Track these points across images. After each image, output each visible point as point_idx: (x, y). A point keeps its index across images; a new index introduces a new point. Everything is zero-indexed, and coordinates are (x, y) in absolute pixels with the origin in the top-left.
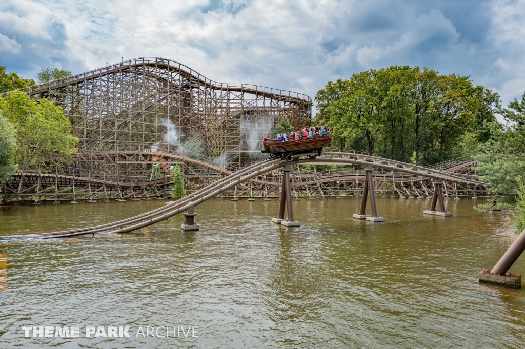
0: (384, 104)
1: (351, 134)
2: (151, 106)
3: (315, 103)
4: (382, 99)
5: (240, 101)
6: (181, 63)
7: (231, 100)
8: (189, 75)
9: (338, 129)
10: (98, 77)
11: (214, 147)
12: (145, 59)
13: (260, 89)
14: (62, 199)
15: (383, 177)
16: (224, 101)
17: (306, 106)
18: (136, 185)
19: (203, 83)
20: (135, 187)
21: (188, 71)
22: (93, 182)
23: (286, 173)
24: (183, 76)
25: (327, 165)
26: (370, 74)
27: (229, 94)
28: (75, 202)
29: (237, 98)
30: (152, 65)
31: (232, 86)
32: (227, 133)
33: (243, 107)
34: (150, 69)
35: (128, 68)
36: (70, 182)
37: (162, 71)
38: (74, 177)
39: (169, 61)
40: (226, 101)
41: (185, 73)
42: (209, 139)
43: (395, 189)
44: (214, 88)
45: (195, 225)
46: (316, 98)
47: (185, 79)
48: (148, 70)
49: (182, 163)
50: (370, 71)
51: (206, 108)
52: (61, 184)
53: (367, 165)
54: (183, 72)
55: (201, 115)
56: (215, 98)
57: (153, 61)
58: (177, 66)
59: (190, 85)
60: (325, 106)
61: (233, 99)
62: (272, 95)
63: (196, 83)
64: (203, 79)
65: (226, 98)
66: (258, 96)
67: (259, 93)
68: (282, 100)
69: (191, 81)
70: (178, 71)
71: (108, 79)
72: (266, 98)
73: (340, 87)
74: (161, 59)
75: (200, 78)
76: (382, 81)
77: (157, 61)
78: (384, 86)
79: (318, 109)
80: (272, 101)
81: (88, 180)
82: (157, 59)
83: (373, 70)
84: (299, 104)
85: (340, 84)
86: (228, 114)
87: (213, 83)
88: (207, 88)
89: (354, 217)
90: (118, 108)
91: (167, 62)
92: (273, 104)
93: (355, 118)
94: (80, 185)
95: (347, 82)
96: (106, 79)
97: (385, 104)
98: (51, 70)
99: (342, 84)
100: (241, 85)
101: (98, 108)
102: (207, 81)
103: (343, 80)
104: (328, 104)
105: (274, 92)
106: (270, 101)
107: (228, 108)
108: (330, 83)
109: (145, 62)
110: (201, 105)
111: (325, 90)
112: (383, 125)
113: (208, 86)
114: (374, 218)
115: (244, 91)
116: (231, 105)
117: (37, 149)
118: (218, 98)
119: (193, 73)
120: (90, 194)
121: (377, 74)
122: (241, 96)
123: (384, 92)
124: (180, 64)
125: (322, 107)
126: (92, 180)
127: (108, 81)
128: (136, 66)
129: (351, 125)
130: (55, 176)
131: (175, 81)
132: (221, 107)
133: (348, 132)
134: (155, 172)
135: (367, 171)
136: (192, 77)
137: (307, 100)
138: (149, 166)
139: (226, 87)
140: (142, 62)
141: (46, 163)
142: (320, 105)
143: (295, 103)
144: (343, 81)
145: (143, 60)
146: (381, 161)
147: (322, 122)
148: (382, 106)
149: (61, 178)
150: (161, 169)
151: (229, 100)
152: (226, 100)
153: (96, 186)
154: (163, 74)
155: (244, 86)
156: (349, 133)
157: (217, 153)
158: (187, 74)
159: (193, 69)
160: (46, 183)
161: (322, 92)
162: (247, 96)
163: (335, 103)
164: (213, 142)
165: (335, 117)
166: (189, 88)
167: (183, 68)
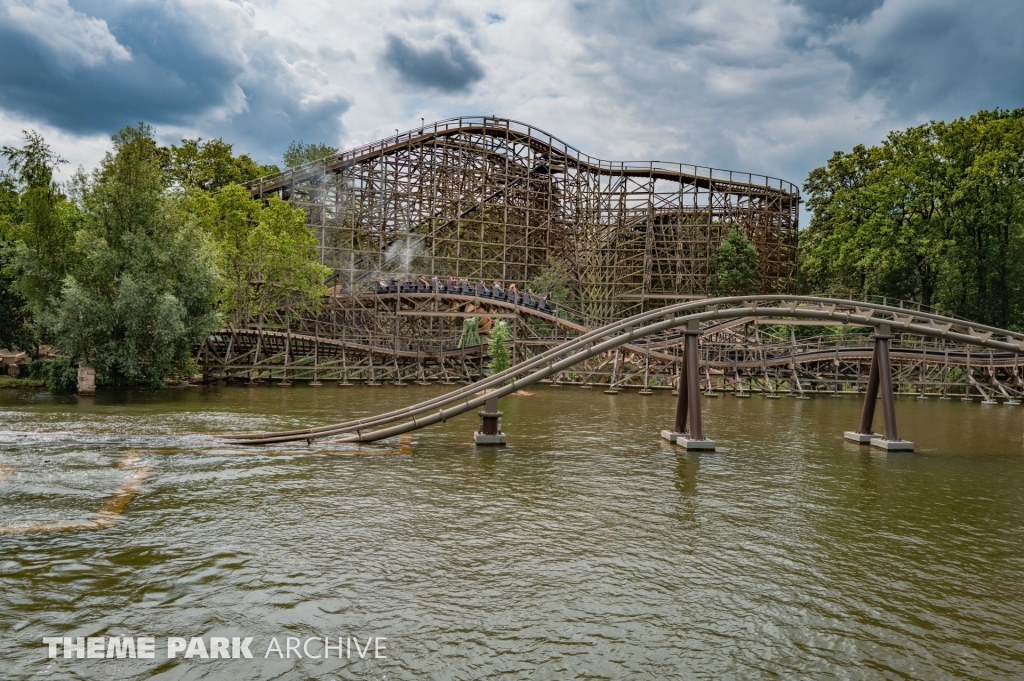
0: (958, 194)
1: (877, 260)
2: (474, 209)
3: (806, 197)
4: (952, 185)
5: (647, 196)
6: (532, 125)
7: (628, 194)
8: (548, 148)
9: (851, 250)
10: (377, 156)
11: (592, 287)
12: (463, 121)
13: (688, 171)
14: (296, 377)
15: (944, 354)
16: (613, 197)
17: (786, 205)
18: (427, 356)
19: (573, 163)
20: (426, 359)
21: (545, 140)
22: (350, 349)
23: (691, 339)
24: (537, 151)
25: (823, 327)
26: (928, 131)
27: (625, 182)
28: (318, 384)
29: (642, 190)
30: (477, 131)
31: (631, 167)
32: (619, 259)
33: (653, 209)
34: (474, 139)
35: (432, 138)
36: (311, 348)
37: (497, 142)
38: (318, 338)
39: (508, 121)
40: (618, 197)
41: (539, 144)
42: (582, 272)
43: (973, 381)
44: (595, 171)
45: (498, 435)
46: (807, 186)
47: (539, 155)
48: (470, 142)
49: (513, 316)
50: (930, 125)
51: (578, 210)
52: (296, 350)
53: (878, 325)
54: (535, 142)
55: (570, 225)
56: (596, 191)
57: (478, 123)
58: (524, 131)
59: (548, 167)
60: (826, 203)
61: (633, 193)
62: (714, 182)
63: (560, 163)
64: (573, 155)
65: (618, 191)
66: (685, 185)
67: (686, 180)
68: (734, 192)
69: (551, 158)
70: (526, 140)
71: (397, 160)
72: (700, 189)
73: (861, 163)
74: (493, 119)
75: (568, 153)
76: (957, 145)
77: (485, 124)
78: (960, 155)
79: (809, 210)
80: (712, 194)
81: (341, 344)
82: (485, 119)
83: (938, 122)
84: (770, 201)
85: (861, 156)
86: (620, 223)
87: (593, 162)
88: (581, 171)
89: (846, 436)
90: (415, 213)
91: (505, 123)
92: (714, 199)
93: (889, 227)
94: (329, 353)
95: (875, 150)
96: (393, 160)
97: (961, 195)
98: (306, 147)
99: (866, 156)
100: (648, 165)
101: (403, 216)
102: (583, 159)
103: (868, 147)
104: (832, 197)
105: (718, 176)
106: (708, 195)
107: (623, 210)
108: (839, 153)
109: (463, 126)
110: (568, 205)
111: (828, 170)
112: (953, 242)
113: (583, 167)
114: (888, 442)
115: (656, 176)
116: (629, 205)
117: (263, 288)
118: (601, 191)
119: (555, 145)
120: (346, 369)
121: (946, 131)
122: (648, 187)
123: (959, 170)
124: (530, 127)
125: (819, 206)
126: (348, 344)
127: (397, 164)
128: (448, 134)
129: (879, 243)
130: (285, 335)
131: (521, 159)
132: (608, 209)
133: (872, 256)
134: (468, 332)
135: (878, 339)
136: (553, 150)
137: (788, 192)
138: (459, 322)
139: (620, 168)
140: (457, 126)
141: (279, 311)
142: (814, 202)
143: (762, 198)
144: (866, 149)
145: (461, 123)
146: (911, 317)
147: (817, 235)
148: (953, 199)
149: (295, 338)
150: (480, 327)
151: (623, 194)
152: (618, 194)
153: (357, 355)
154: (499, 146)
155: (655, 165)
156: (874, 259)
157: (597, 298)
158: (543, 145)
159: (554, 135)
160: (271, 348)
161: (819, 173)
162: (661, 185)
163: (848, 196)
164: (589, 276)
165: (846, 225)
166: (545, 172)
167: (535, 135)
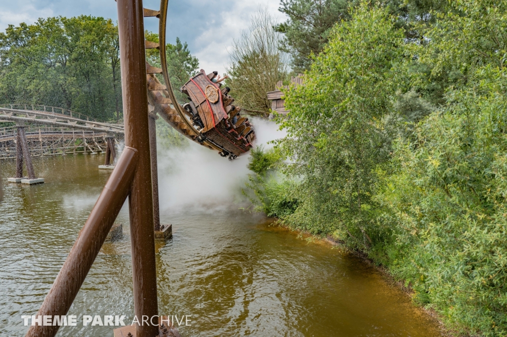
43: (86, 144)
53: (17, 120)
89: (9, 181)
114: (30, 180)
123: (74, 43)
135: (19, 128)
146: (35, 115)
